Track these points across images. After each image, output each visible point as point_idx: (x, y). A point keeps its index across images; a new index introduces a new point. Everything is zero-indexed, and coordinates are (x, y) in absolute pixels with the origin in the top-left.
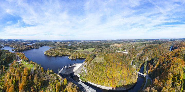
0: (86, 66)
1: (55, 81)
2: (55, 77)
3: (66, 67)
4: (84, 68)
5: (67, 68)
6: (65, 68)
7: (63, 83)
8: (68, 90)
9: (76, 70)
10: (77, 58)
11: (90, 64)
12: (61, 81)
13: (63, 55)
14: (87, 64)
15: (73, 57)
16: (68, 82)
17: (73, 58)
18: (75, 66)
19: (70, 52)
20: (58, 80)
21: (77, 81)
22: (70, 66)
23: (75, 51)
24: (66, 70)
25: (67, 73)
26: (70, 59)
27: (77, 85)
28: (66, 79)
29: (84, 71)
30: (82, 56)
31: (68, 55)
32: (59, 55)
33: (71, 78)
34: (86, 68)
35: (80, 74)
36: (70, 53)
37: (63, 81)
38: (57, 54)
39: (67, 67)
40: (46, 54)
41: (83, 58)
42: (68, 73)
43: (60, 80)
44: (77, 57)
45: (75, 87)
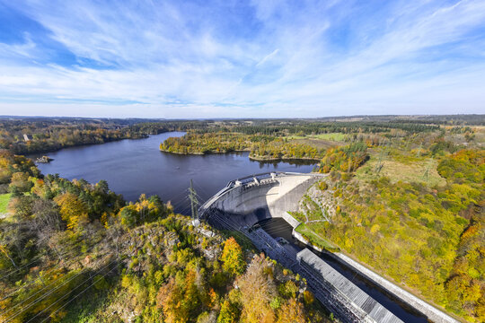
0: (327, 187)
1: (170, 257)
2: (167, 235)
3: (238, 183)
4: (314, 192)
5: (244, 189)
6: (235, 186)
7: (221, 263)
8: (243, 300)
9: (279, 196)
10: (283, 157)
11: (352, 181)
12: (208, 253)
13: (231, 151)
14: (334, 180)
15: (266, 153)
16: (245, 259)
17: (268, 158)
18: (277, 183)
19: (255, 140)
20: (185, 252)
21: (284, 241)
22: (256, 181)
23: (271, 139)
24: (241, 195)
25: (244, 206)
26: (254, 160)
27: (297, 278)
28: (236, 245)
29: (316, 205)
30: (304, 153)
31: (248, 149)
32: (217, 151)
33: (260, 230)
34: (325, 193)
35: (296, 215)
36: (253, 144)
37: (220, 254)
38: (208, 148)
39: (244, 185)
40: (168, 151)
41: (304, 158)
42: (246, 208)
43: (202, 246)
44: (281, 154)
45: (290, 288)
